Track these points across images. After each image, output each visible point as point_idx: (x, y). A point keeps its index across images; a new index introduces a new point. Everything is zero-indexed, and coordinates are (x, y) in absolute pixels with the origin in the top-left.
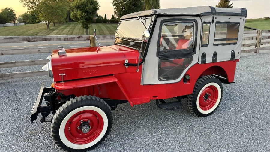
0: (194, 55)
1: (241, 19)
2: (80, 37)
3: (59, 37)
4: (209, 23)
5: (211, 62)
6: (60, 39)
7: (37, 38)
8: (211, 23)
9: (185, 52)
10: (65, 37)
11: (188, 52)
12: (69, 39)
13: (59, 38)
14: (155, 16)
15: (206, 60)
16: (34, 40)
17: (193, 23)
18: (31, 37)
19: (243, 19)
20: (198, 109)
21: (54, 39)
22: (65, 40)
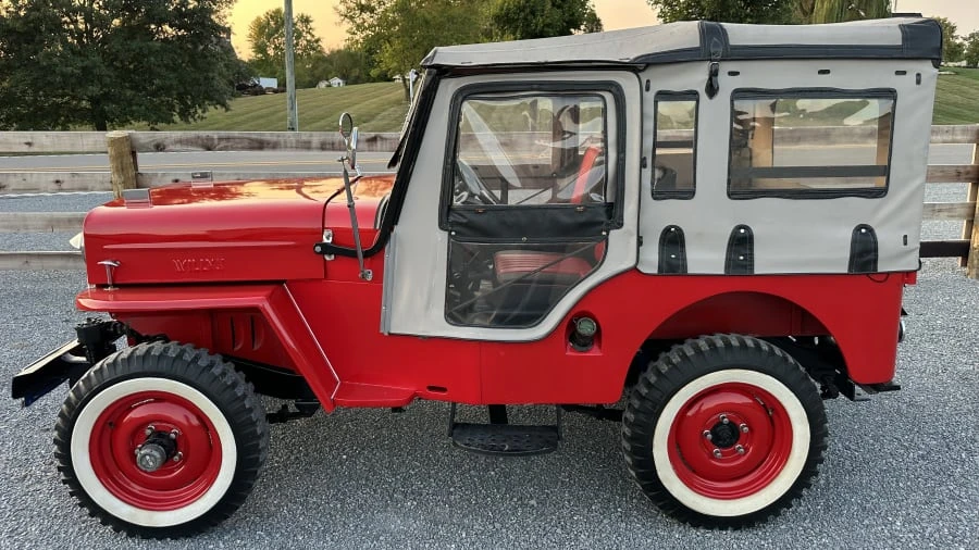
0: (612, 232)
1: (904, 73)
2: (374, 140)
3: (305, 136)
4: (692, 95)
5: (722, 272)
6: (307, 146)
7: (234, 138)
8: (704, 97)
9: (566, 219)
10: (322, 138)
11: (582, 219)
12: (336, 145)
13: (305, 142)
14: (429, 74)
15: (685, 259)
16: (223, 144)
17: (603, 97)
18: (215, 134)
19: (918, 75)
20: (666, 485)
21: (289, 145)
22: (323, 147)
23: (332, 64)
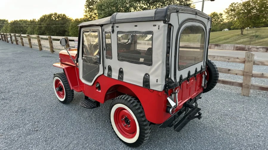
5: (117, 79)
8: (112, 33)
9: (94, 61)
15: (112, 74)
19: (159, 26)
23: (226, 25)
